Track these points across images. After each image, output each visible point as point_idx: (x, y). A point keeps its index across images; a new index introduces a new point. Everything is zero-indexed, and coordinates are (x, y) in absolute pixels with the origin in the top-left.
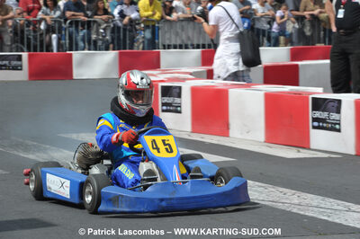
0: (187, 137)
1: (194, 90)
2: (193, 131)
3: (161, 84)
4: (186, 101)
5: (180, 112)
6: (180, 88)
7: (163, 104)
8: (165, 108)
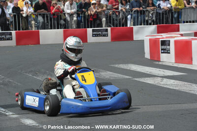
0: (172, 65)
1: (176, 42)
2: (176, 62)
3: (161, 40)
4: (172, 47)
5: (169, 53)
6: (169, 41)
7: (162, 50)
8: (162, 51)
